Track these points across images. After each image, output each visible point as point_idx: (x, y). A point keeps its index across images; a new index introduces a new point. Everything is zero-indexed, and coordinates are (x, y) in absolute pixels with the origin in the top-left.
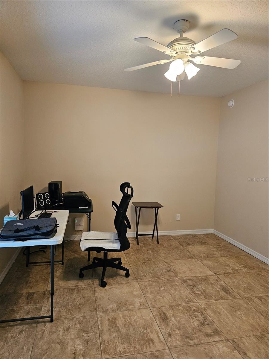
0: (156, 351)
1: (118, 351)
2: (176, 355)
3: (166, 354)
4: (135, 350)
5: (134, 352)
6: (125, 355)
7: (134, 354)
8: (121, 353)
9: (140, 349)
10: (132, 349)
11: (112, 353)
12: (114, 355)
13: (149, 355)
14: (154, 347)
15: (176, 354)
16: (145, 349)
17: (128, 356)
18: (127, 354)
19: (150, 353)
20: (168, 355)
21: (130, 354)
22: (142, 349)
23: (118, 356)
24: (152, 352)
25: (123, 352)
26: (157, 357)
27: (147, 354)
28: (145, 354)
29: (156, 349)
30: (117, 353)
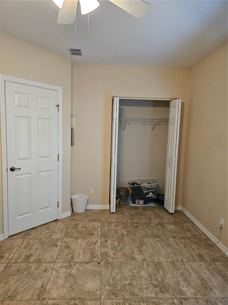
0: (112, 299)
1: (145, 303)
2: (97, 292)
3: (105, 294)
4: (130, 302)
5: (131, 300)
6: (139, 299)
7: (131, 299)
8: (142, 301)
9: (125, 302)
10: (133, 303)
11: (151, 303)
12: (148, 301)
13: (119, 296)
14: (113, 303)
15: (97, 294)
16: (121, 302)
17: (137, 298)
18: (137, 299)
19: (117, 298)
20: (104, 293)
21: (135, 299)
22: (124, 302)
23: (145, 299)
24: (116, 298)
25: (141, 302)
26: (113, 293)
27: (120, 297)
28: (122, 298)
29: (112, 300)
30: (145, 301)
